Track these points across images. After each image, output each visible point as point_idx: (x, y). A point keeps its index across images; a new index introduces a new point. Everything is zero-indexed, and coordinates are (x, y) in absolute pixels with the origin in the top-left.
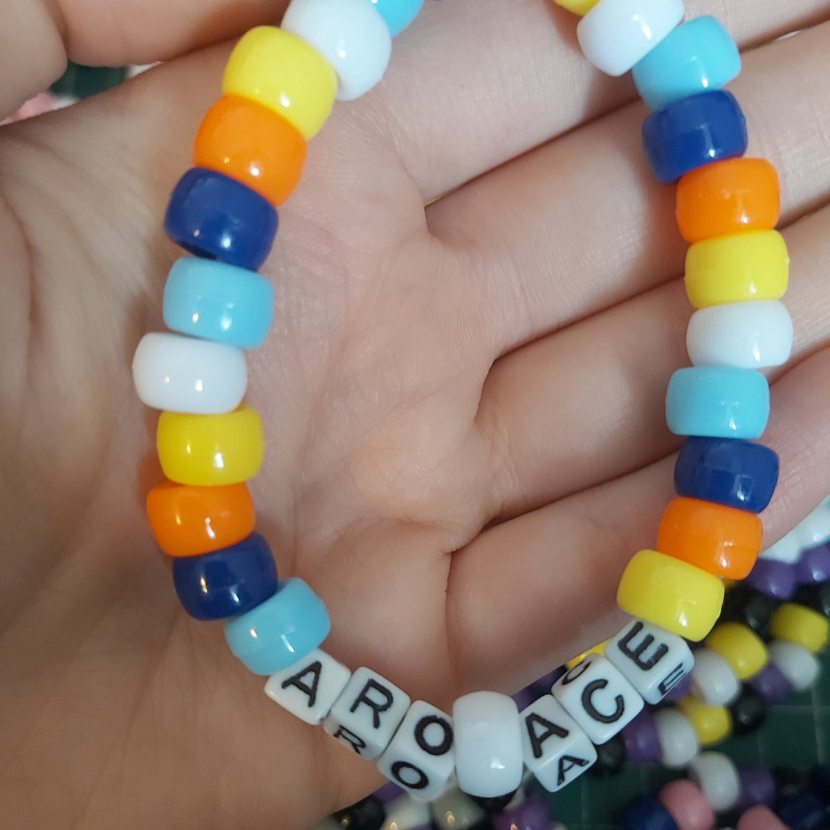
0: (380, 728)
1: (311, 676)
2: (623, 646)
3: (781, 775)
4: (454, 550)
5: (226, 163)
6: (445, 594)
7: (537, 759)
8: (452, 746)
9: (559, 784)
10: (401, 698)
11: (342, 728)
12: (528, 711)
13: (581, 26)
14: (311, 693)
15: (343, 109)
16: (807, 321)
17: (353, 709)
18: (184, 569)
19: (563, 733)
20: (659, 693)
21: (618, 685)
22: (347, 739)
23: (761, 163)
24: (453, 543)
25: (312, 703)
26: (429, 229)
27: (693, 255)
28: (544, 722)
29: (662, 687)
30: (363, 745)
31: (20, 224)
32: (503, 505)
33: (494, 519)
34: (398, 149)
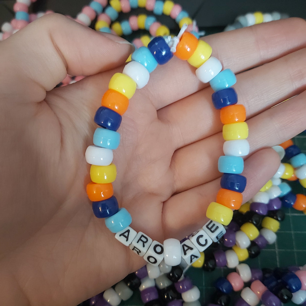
0: (144, 247)
1: (127, 233)
2: (207, 227)
3: (265, 271)
4: (164, 201)
5: (109, 106)
6: (161, 213)
7: (185, 256)
8: (163, 252)
9: (191, 263)
10: (150, 240)
11: (135, 247)
12: (183, 244)
13: (197, 71)
14: (127, 238)
15: (138, 91)
16: (255, 143)
17: (138, 242)
18: (95, 205)
19: (192, 249)
20: (216, 239)
21: (206, 237)
22: (136, 250)
23: (241, 106)
24: (164, 199)
25: (127, 240)
26: (158, 118)
27: (224, 128)
28: (187, 246)
29: (217, 237)
30: (140, 252)
31: (58, 118)
32: (177, 189)
33: (174, 193)
34: (150, 99)
